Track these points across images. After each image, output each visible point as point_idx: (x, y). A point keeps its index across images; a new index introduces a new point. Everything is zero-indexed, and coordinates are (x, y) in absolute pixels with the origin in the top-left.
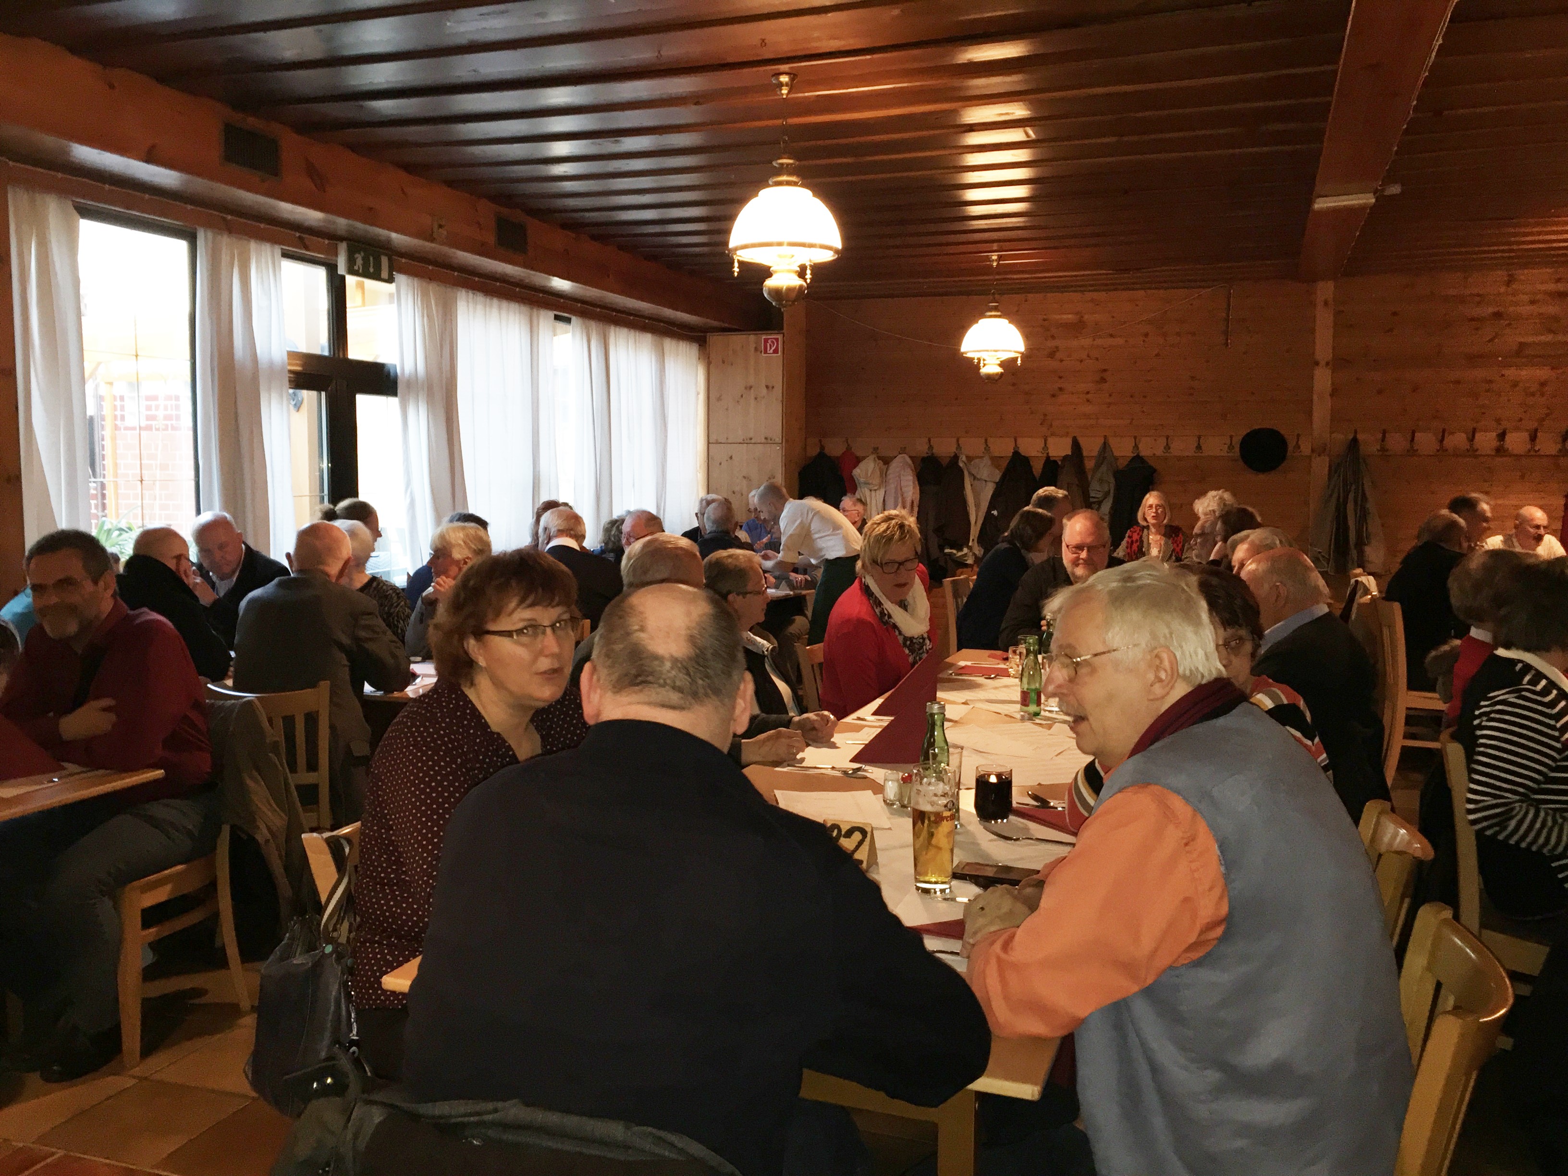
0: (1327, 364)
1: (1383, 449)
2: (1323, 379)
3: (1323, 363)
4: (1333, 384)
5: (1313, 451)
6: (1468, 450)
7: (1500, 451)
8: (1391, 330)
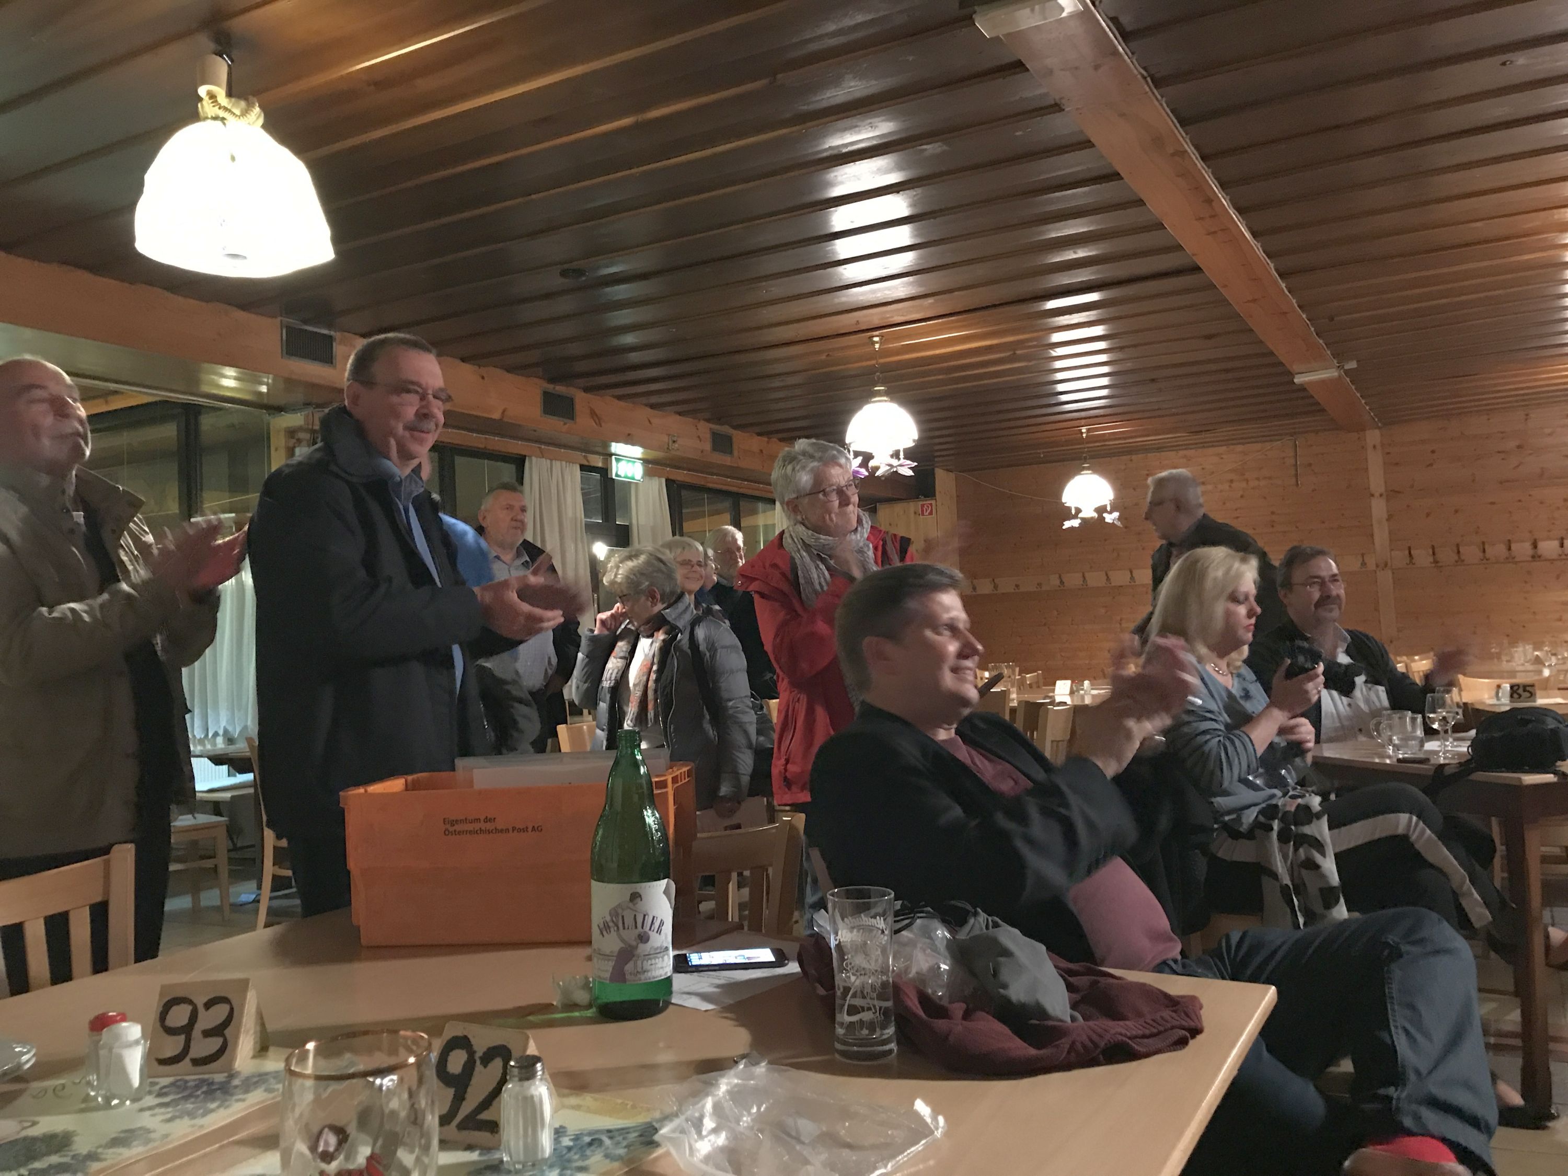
0: (1381, 495)
1: (1436, 562)
2: (1379, 508)
3: (1377, 494)
4: (1388, 511)
5: (1377, 566)
6: (1507, 558)
7: (1536, 557)
8: (1431, 465)
